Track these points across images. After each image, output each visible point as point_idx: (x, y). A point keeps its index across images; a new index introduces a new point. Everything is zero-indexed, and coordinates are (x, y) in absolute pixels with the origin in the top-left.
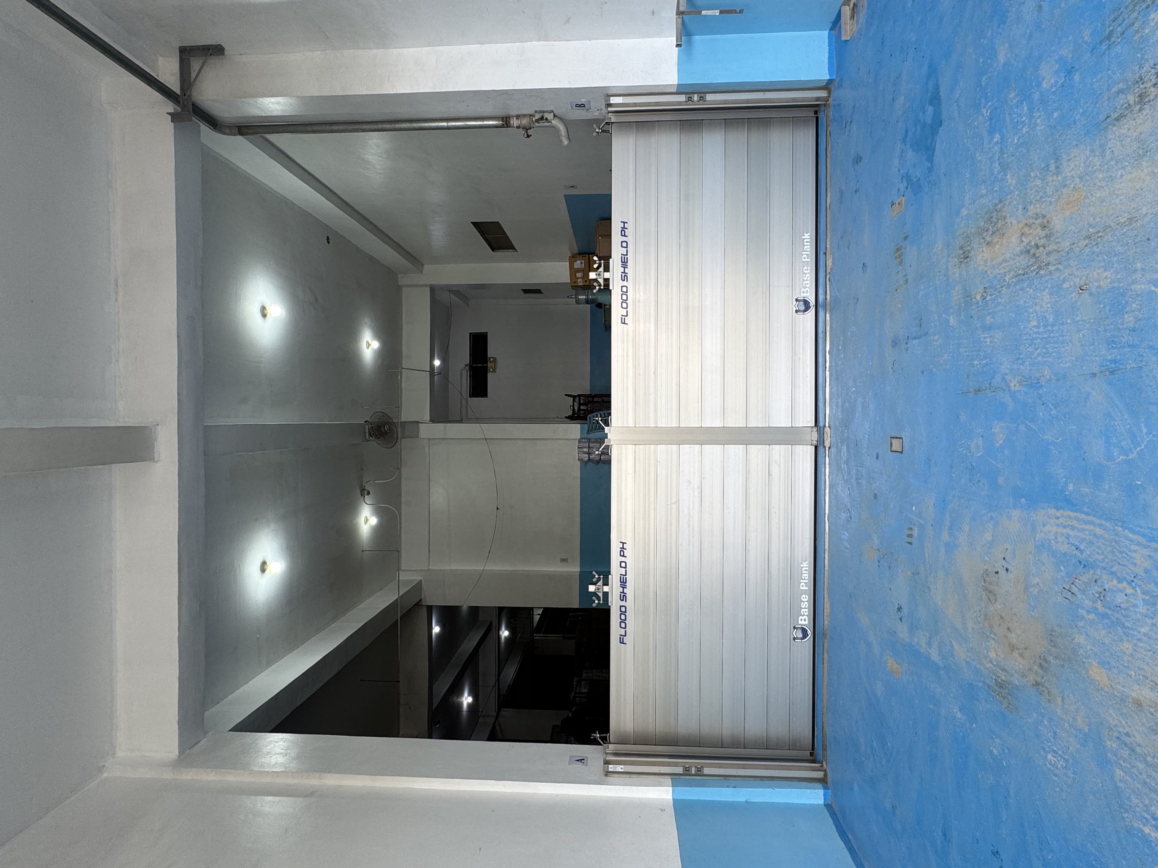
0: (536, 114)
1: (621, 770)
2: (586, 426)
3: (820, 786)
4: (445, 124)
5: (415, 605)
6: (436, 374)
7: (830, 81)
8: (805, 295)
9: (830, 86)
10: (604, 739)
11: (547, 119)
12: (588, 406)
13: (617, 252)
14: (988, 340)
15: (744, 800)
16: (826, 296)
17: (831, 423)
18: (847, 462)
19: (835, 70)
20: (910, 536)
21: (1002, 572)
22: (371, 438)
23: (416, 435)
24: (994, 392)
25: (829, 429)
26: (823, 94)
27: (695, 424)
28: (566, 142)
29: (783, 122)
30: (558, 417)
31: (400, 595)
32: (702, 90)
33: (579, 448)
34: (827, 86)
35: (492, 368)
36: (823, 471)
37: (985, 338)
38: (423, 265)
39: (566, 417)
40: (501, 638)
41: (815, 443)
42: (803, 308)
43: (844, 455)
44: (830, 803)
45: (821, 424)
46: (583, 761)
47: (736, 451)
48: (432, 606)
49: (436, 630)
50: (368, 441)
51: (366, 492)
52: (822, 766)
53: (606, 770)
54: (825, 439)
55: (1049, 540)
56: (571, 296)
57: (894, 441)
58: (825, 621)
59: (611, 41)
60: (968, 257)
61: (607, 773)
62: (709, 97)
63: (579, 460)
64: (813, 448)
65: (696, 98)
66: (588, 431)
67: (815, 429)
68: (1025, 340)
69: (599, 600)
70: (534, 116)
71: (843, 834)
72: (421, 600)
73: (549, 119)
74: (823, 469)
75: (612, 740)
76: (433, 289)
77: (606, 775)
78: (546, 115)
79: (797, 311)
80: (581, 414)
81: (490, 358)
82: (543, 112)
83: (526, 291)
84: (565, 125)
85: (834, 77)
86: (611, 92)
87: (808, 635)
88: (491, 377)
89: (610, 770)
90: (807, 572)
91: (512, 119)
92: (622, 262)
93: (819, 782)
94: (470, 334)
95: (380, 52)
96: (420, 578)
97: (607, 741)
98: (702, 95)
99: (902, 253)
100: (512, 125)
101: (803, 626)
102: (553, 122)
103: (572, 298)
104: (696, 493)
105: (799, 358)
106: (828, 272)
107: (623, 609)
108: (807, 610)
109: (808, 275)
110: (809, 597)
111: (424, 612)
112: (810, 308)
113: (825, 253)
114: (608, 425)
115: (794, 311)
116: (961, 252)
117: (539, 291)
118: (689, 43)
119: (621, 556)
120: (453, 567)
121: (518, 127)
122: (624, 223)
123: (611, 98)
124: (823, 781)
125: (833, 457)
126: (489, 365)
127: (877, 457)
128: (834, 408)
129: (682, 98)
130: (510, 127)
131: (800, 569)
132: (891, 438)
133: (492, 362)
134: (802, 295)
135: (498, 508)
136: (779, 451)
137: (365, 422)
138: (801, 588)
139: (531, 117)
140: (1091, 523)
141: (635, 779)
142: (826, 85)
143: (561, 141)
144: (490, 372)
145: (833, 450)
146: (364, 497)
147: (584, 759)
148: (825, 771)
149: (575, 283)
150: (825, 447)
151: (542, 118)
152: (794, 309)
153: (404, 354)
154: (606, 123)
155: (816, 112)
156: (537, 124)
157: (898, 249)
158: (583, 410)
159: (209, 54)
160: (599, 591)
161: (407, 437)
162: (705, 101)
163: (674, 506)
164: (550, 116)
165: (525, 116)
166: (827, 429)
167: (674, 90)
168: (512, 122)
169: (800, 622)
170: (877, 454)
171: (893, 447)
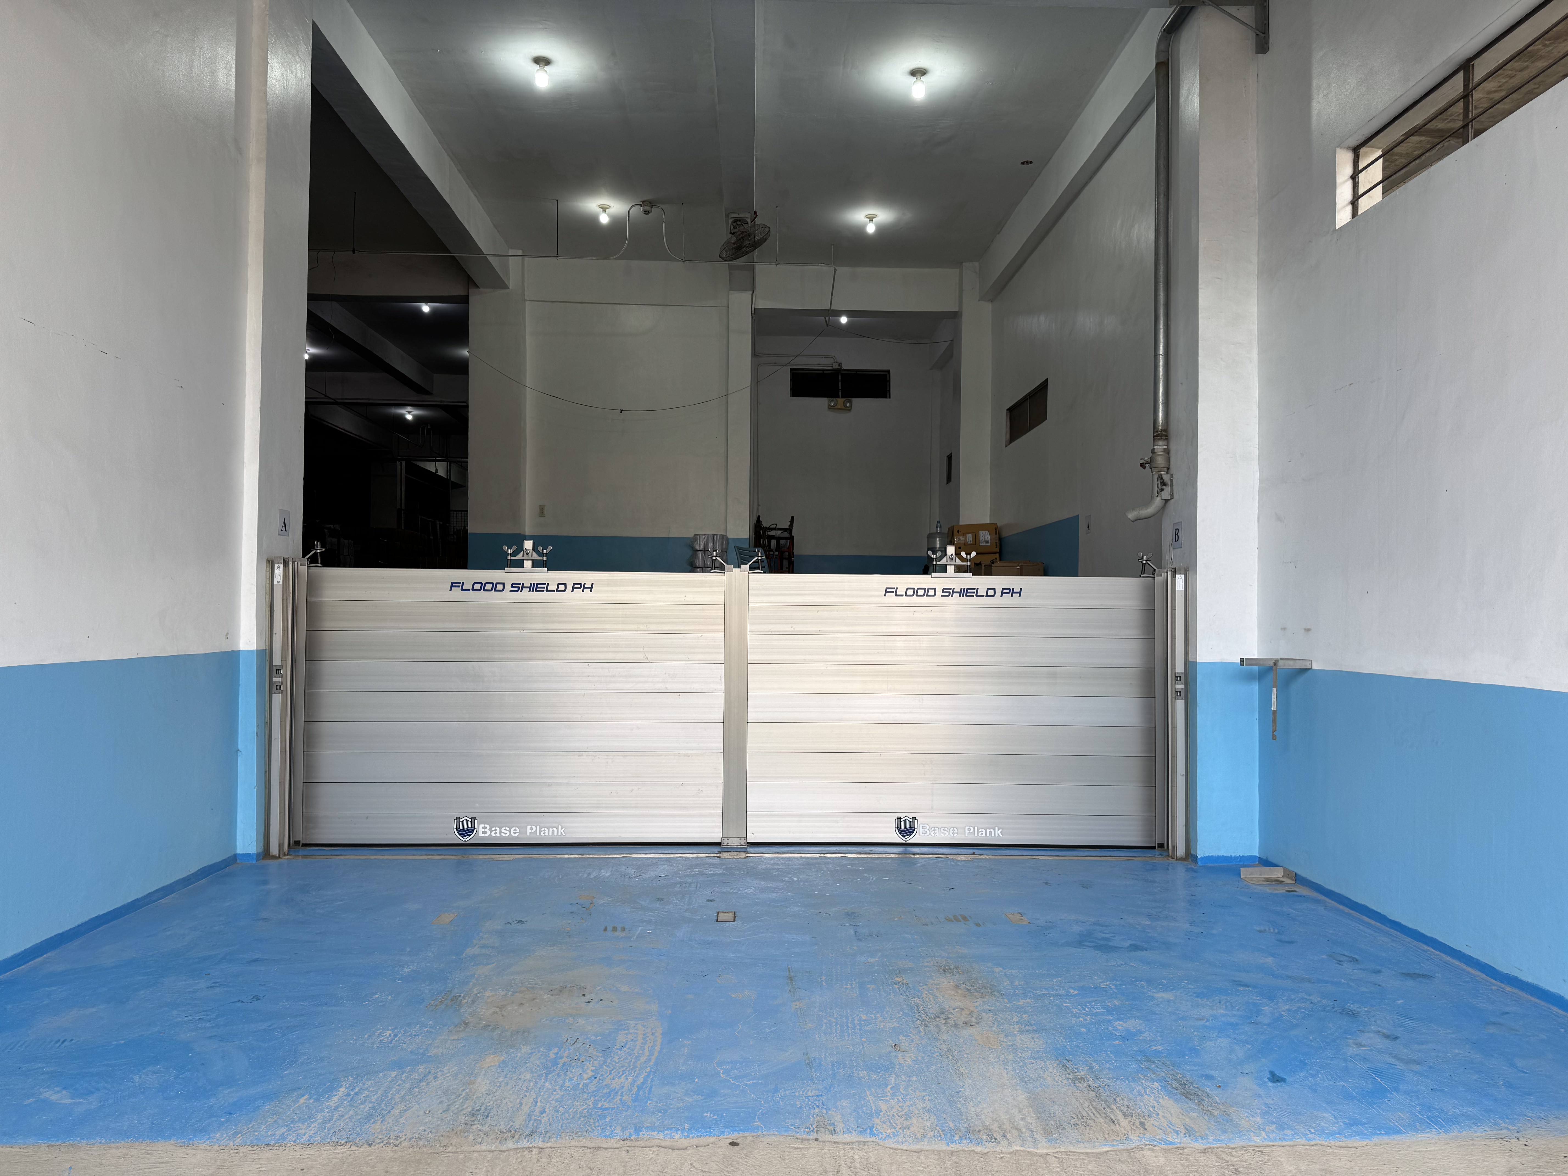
0: (1169, 476)
1: (276, 580)
2: (746, 546)
3: (261, 850)
4: (1161, 351)
5: (469, 277)
6: (827, 318)
7: (1195, 858)
8: (921, 830)
9: (1190, 860)
10: (313, 560)
11: (1162, 490)
12: (776, 551)
13: (982, 582)
14: (849, 986)
15: (239, 747)
16: (918, 854)
17: (751, 859)
18: (701, 874)
19: (1209, 865)
20: (615, 929)
21: (586, 999)
22: (730, 221)
23: (734, 286)
24: (790, 991)
25: (744, 856)
26: (1181, 851)
27: (753, 685)
28: (1131, 515)
29: (1150, 803)
30: (758, 505)
31: (490, 258)
32: (1189, 696)
33: (714, 535)
34: (1190, 856)
35: (836, 404)
36: (688, 852)
37: (851, 984)
38: (992, 301)
39: (759, 517)
40: (401, 408)
41: (725, 842)
42: (904, 826)
43: (711, 871)
44: (238, 861)
45: (749, 849)
46: (284, 529)
47: (715, 739)
48: (468, 303)
49: (426, 308)
50: (727, 216)
51: (647, 208)
52: (285, 855)
53: (276, 561)
54: (730, 853)
55: (628, 1029)
56: (941, 527)
57: (731, 915)
58: (482, 856)
59: (1256, 576)
60: (945, 972)
61: (271, 563)
62: (1180, 704)
63: (695, 535)
64: (719, 841)
65: (1180, 686)
66: (739, 548)
67: (743, 842)
68: (846, 1012)
69: (511, 555)
70: (1167, 473)
71: (205, 872)
72: (478, 287)
73: (1162, 493)
74: (691, 852)
75: (313, 570)
76: (955, 316)
77: (268, 561)
78: (1167, 489)
79: (899, 818)
80: (764, 540)
81: (851, 402)
82: (1171, 485)
83: (950, 458)
84: (1154, 515)
85: (1199, 863)
86: (1190, 574)
87: (463, 837)
88: (821, 403)
89: (276, 566)
90: (550, 834)
91: (1165, 442)
92: (968, 589)
93: (264, 849)
94: (889, 371)
95: (1254, 268)
96: (510, 288)
97: (311, 563)
98: (1183, 694)
99: (960, 921)
100: (1157, 443)
101: (475, 830)
102: (1159, 498)
103: (937, 527)
104: (658, 686)
105: (837, 822)
106: (948, 856)
107: (500, 587)
108: (498, 834)
109: (947, 833)
110: (517, 838)
111: (457, 290)
112: (904, 836)
113: (974, 854)
114: (751, 568)
115: (899, 815)
116: (952, 967)
117: (949, 479)
118: (1249, 677)
119: (574, 584)
120: (529, 339)
121: (1153, 451)
122: (1020, 593)
123: (1183, 576)
124: (265, 854)
125: (707, 860)
126: (841, 401)
127: (709, 901)
128: (772, 862)
129: (1180, 669)
130: (1154, 440)
131: (556, 825)
132: (735, 912)
133: (845, 406)
134: (921, 826)
135: (622, 411)
136: (715, 796)
137: (755, 212)
138: (529, 827)
139: (1165, 469)
140: (651, 1054)
141: (266, 599)
142: (1192, 855)
143: (1134, 509)
144: (830, 402)
145: (717, 861)
146: (641, 206)
147: (286, 531)
148: (279, 857)
149: (958, 532)
150: (720, 853)
151: (1164, 484)
152: (902, 816)
153: (859, 270)
154: (1155, 570)
155: (1161, 846)
156: (1156, 476)
157: (966, 918)
158: (770, 543)
159: (1258, 33)
160: (525, 555)
161: (730, 274)
162: (1175, 699)
163: (641, 656)
164: (1165, 495)
165: (1168, 460)
166: (743, 855)
167: (1190, 659)
168: (1161, 443)
169: (481, 826)
170: (714, 901)
171: (722, 914)
